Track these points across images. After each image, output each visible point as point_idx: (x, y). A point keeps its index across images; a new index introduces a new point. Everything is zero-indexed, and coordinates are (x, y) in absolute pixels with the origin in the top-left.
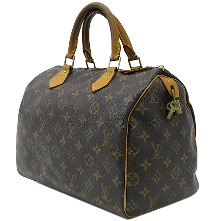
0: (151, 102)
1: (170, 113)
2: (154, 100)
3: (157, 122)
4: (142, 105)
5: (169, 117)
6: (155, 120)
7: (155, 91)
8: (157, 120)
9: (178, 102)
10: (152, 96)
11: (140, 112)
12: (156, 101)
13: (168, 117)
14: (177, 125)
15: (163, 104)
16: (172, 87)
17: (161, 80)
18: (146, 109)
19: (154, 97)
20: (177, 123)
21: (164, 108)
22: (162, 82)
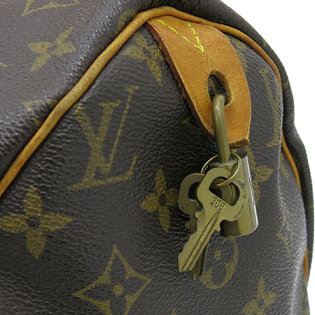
0: (88, 181)
1: (193, 239)
2: (107, 168)
3: (118, 290)
4: (32, 198)
5: (188, 256)
6: (105, 278)
7: (118, 111)
8: (117, 274)
9: (243, 171)
10: (96, 142)
11: (22, 236)
12: (118, 169)
13: (182, 257)
14: (228, 278)
15: (160, 179)
16: (218, 84)
17: (157, 41)
18: (58, 222)
19: (106, 152)
20: (231, 267)
21: (162, 201)
22: (164, 53)
